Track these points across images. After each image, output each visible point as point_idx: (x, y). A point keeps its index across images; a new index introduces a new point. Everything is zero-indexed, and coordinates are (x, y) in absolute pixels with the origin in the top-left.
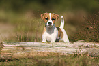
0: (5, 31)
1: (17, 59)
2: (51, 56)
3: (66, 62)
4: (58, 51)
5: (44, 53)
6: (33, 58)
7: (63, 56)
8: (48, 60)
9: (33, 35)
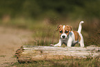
0: (24, 37)
1: (35, 62)
2: (66, 59)
3: (79, 64)
4: (72, 55)
5: (59, 56)
6: (49, 61)
7: (77, 59)
8: (63, 62)
9: (50, 40)
